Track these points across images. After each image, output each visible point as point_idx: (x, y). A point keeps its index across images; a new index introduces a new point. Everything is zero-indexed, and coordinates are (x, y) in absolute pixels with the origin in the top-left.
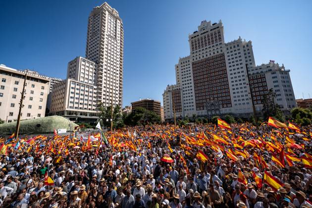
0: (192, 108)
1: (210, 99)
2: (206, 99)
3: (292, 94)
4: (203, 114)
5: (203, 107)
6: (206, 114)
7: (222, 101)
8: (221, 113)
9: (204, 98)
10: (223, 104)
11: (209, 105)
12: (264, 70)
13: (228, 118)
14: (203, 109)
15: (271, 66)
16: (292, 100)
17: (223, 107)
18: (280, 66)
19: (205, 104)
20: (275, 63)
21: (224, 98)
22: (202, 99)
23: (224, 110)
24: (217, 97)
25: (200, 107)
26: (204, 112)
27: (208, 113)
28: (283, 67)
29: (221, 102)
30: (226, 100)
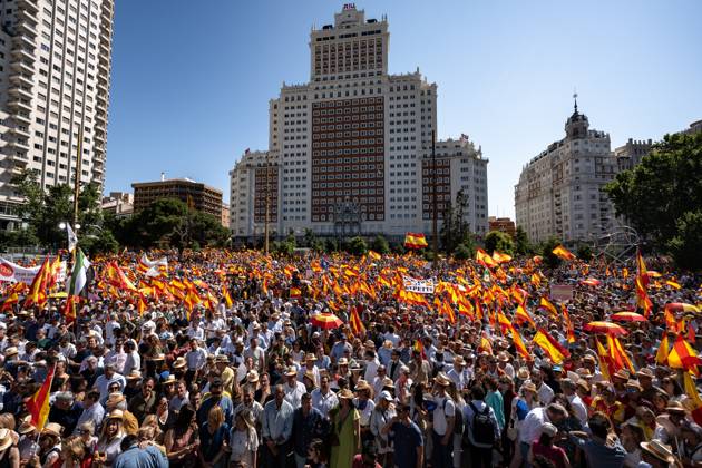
0: (301, 214)
1: (343, 197)
2: (335, 197)
3: (484, 207)
4: (326, 231)
5: (327, 214)
6: (332, 231)
7: (367, 204)
8: (364, 231)
9: (331, 193)
10: (368, 213)
11: (339, 212)
12: (451, 153)
13: (378, 242)
14: (327, 220)
15: (463, 145)
16: (483, 216)
17: (368, 219)
18: (476, 148)
19: (331, 210)
20: (470, 141)
21: (372, 200)
22: (327, 197)
23: (369, 226)
24: (359, 196)
25: (320, 214)
26: (327, 227)
27: (335, 229)
28: (480, 152)
29: (364, 208)
30: (376, 204)
